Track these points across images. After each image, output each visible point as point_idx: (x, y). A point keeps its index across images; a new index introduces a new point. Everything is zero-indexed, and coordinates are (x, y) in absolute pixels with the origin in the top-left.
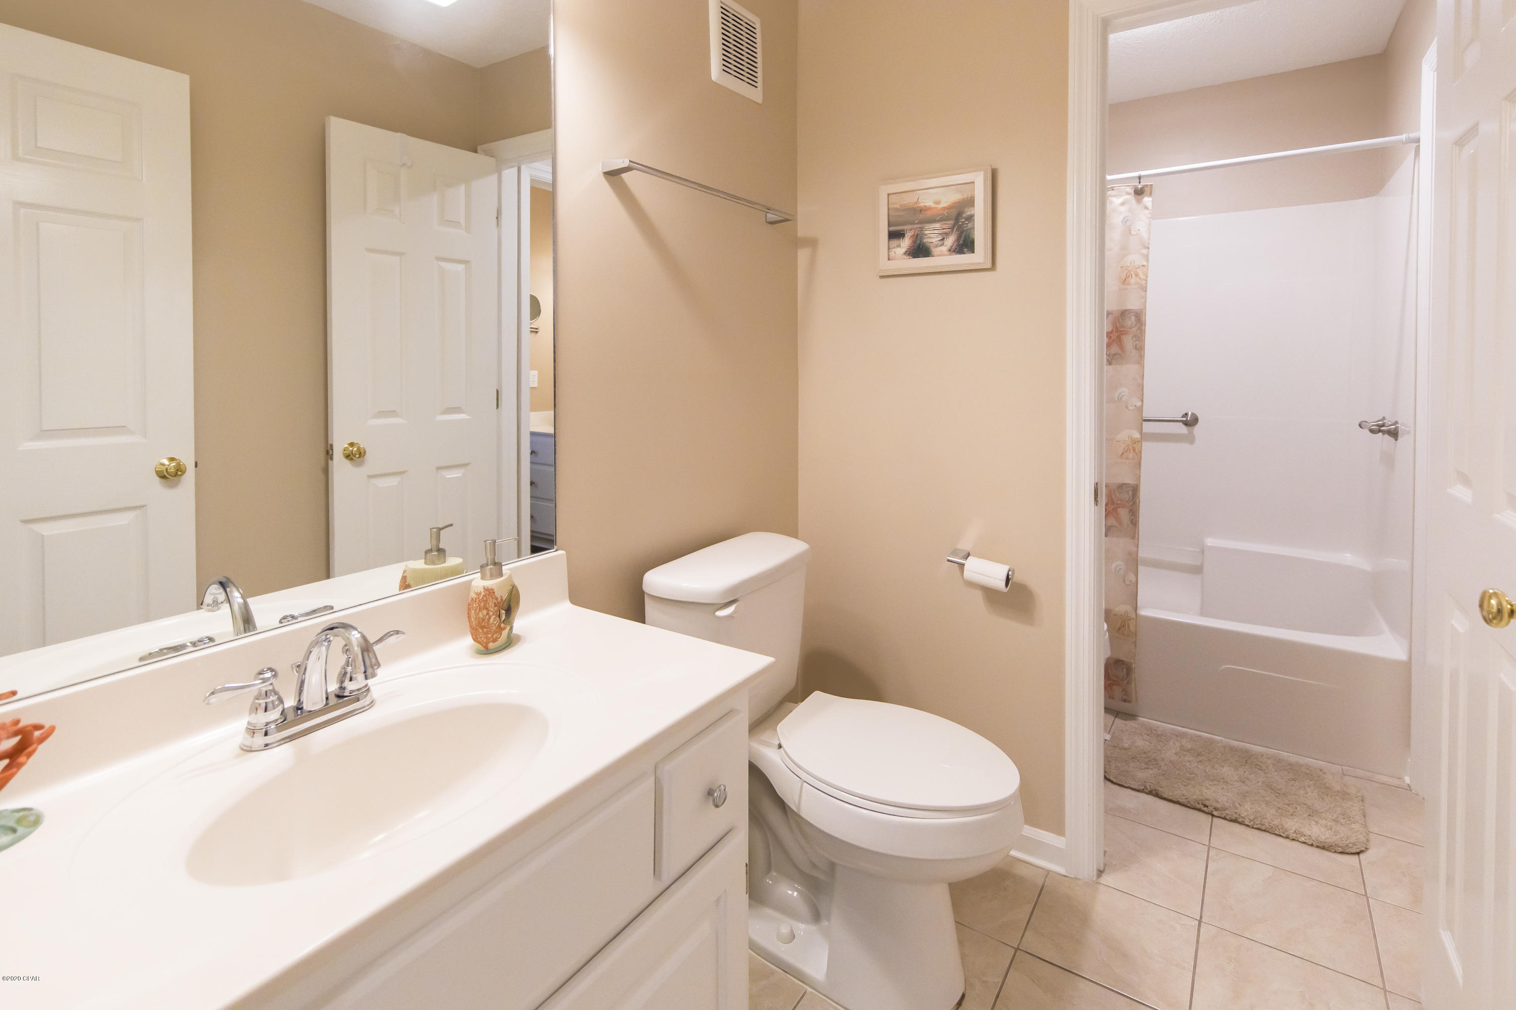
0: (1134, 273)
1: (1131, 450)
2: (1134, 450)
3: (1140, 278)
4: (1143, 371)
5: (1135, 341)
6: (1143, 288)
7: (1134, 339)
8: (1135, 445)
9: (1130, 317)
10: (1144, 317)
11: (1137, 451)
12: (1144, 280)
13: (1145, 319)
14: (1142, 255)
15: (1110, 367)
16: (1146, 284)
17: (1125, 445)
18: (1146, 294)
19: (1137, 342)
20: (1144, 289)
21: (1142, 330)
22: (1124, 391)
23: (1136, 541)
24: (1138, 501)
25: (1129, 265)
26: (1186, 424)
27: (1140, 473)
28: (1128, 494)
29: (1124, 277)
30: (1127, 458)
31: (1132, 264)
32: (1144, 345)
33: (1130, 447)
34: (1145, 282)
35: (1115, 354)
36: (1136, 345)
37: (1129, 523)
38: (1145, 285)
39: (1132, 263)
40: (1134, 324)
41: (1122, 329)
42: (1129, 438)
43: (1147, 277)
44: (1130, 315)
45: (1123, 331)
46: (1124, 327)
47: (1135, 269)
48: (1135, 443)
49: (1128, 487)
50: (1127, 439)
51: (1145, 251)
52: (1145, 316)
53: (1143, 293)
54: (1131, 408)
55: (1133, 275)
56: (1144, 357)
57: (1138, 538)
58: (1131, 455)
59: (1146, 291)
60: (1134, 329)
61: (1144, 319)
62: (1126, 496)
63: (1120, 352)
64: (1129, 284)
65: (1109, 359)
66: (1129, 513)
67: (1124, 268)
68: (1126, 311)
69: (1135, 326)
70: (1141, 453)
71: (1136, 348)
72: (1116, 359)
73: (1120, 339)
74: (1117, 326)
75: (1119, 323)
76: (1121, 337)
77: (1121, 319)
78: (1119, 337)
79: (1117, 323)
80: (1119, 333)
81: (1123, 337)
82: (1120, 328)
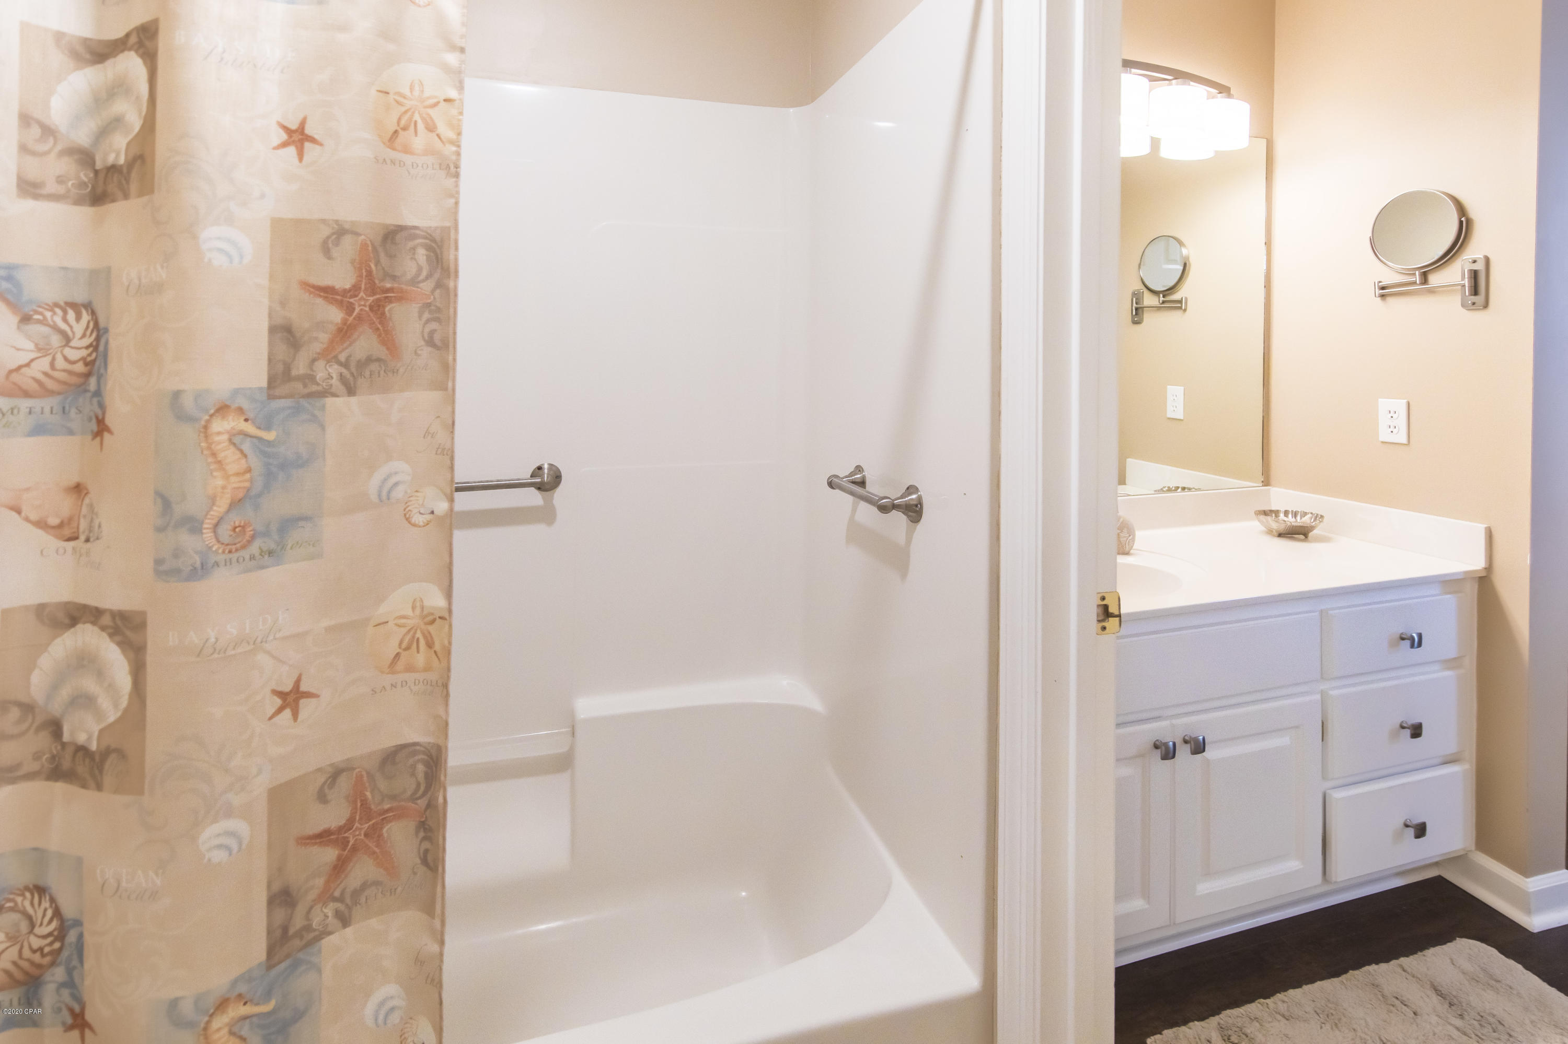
0: (423, 119)
1: (422, 642)
2: (430, 645)
3: (438, 136)
4: (453, 412)
5: (428, 321)
6: (448, 167)
7: (426, 316)
8: (431, 628)
9: (414, 249)
10: (452, 252)
11: (437, 647)
12: (452, 142)
13: (456, 260)
14: (446, 68)
15: (353, 400)
16: (458, 154)
17: (404, 630)
18: (457, 186)
19: (434, 325)
20: (452, 169)
21: (447, 289)
22: (401, 469)
23: (437, 923)
24: (441, 800)
25: (406, 92)
26: (540, 487)
27: (447, 712)
28: (413, 774)
29: (391, 126)
30: (410, 669)
31: (417, 93)
32: (455, 333)
33: (419, 635)
34: (454, 149)
35: (369, 360)
36: (432, 332)
37: (418, 861)
38: (454, 158)
39: (417, 88)
40: (424, 273)
41: (388, 285)
42: (414, 608)
43: (459, 134)
44: (411, 244)
45: (391, 290)
46: (394, 278)
47: (426, 107)
48: (433, 622)
49: (415, 753)
50: (409, 612)
51: (452, 59)
52: (457, 249)
53: (450, 182)
54: (419, 519)
55: (421, 126)
56: (454, 369)
57: (443, 914)
58: (420, 659)
59: (457, 175)
60: (427, 286)
61: (452, 257)
62: (406, 784)
63: (380, 351)
64: (407, 150)
65: (348, 376)
66: (417, 833)
67: (391, 96)
68: (401, 228)
69: (427, 278)
70: (449, 653)
71: (430, 342)
72: (371, 375)
73: (383, 314)
74: (370, 273)
75: (376, 265)
76: (384, 307)
77: (382, 255)
78: (379, 306)
79: (370, 267)
80: (378, 296)
81: (387, 309)
82: (382, 280)
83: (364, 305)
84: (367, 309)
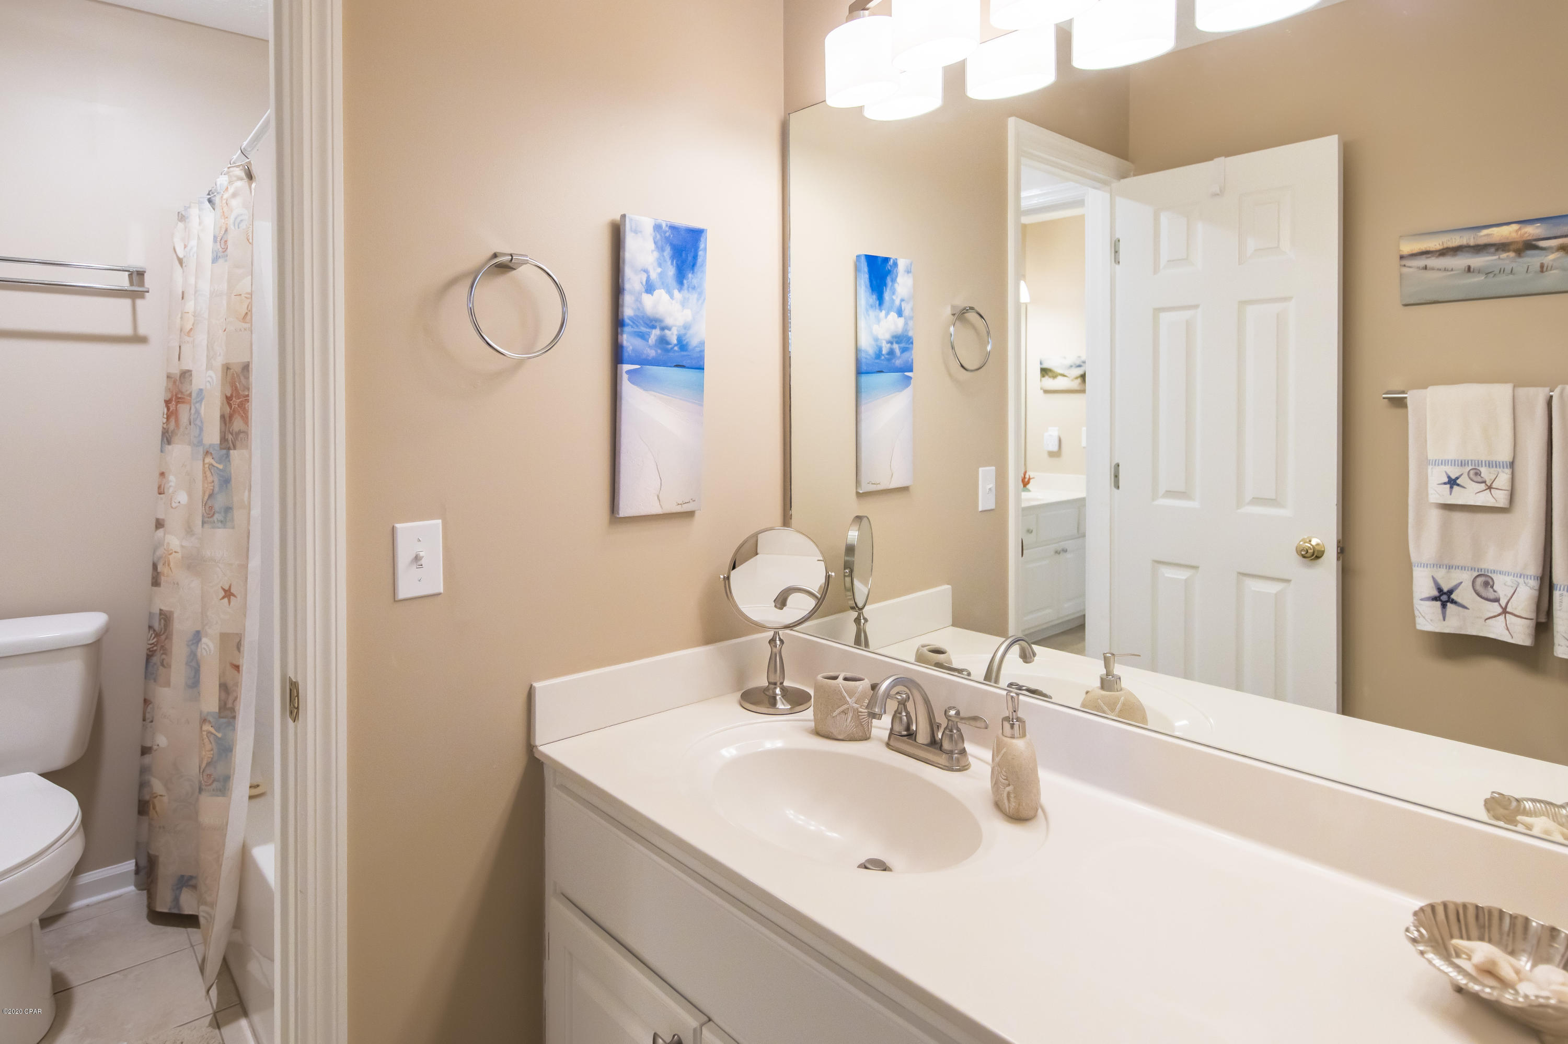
72: (241, 440)
73: (245, 408)
74: (236, 387)
75: (239, 384)
76: (245, 405)
77: (242, 378)
78: (242, 404)
79: (236, 385)
80: (241, 399)
81: (246, 406)
82: (244, 391)
83: (235, 404)
84: (237, 406)
